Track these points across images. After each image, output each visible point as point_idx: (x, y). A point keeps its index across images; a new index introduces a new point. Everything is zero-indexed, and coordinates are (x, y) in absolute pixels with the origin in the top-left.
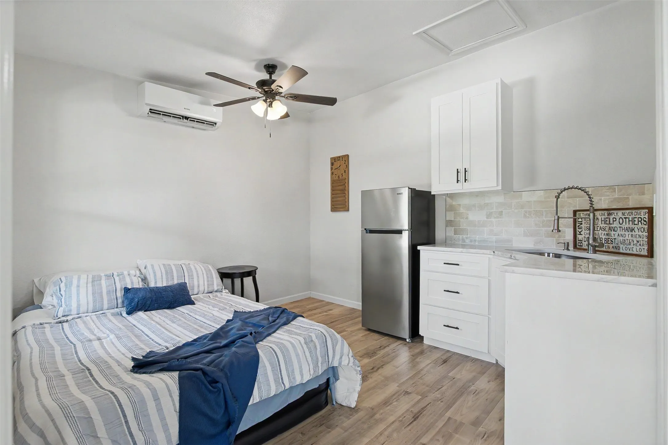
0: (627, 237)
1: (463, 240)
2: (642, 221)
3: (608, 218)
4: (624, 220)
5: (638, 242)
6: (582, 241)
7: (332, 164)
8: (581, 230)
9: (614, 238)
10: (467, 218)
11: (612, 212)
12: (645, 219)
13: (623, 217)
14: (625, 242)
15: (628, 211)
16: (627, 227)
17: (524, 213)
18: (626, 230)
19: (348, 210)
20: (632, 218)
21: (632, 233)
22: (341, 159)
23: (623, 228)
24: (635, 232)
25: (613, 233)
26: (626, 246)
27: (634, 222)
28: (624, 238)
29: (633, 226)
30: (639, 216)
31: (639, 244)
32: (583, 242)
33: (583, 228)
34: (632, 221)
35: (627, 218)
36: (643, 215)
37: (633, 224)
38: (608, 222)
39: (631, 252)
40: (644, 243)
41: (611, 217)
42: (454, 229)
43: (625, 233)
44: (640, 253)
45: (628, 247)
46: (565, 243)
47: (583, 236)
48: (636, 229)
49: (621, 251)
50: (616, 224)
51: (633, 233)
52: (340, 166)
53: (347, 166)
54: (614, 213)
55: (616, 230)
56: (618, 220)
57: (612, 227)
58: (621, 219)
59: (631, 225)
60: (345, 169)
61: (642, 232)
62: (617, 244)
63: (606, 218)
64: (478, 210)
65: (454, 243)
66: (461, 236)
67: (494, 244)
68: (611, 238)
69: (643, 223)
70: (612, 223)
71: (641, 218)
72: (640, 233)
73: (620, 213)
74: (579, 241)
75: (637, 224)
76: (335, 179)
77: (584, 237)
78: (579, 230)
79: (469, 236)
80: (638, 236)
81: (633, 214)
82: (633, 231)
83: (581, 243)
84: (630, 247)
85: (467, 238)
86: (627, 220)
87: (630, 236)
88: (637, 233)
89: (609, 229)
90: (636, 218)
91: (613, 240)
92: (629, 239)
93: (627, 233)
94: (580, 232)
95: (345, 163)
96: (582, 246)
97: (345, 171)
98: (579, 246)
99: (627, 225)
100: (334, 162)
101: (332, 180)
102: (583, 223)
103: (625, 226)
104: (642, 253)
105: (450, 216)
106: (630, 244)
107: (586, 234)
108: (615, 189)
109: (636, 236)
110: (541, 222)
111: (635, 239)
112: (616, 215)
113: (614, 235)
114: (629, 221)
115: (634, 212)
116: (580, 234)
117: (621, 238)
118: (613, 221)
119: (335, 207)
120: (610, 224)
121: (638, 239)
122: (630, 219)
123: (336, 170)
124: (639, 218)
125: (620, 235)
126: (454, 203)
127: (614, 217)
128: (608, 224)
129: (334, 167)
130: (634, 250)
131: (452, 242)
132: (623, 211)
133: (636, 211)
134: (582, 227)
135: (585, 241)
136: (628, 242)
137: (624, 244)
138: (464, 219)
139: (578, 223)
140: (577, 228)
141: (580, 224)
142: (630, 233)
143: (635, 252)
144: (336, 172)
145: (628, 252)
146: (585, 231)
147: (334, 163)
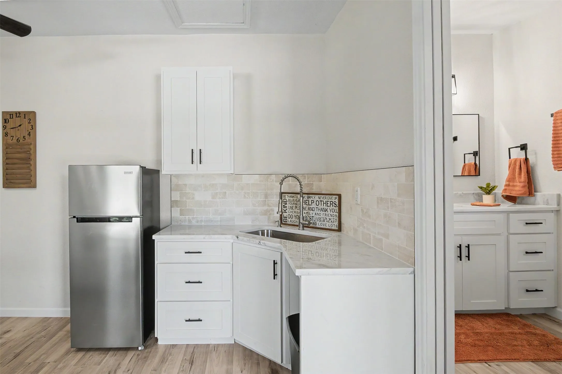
0: (322, 216)
1: (190, 221)
2: (333, 204)
3: (307, 200)
4: (320, 202)
5: (330, 219)
6: (287, 217)
7: (5, 121)
8: (286, 209)
9: (312, 216)
10: (193, 198)
11: (311, 195)
12: (335, 203)
13: (319, 200)
14: (321, 220)
15: (323, 196)
16: (322, 208)
17: (244, 194)
18: (321, 210)
19: (34, 186)
20: (326, 201)
21: (325, 213)
22: (22, 116)
23: (319, 209)
24: (328, 212)
25: (311, 212)
26: (321, 222)
27: (327, 205)
28: (320, 216)
29: (327, 207)
30: (331, 200)
31: (331, 221)
32: (288, 219)
33: (288, 207)
34: (326, 203)
35: (322, 201)
36: (334, 200)
37: (327, 206)
38: (307, 204)
39: (325, 227)
40: (334, 220)
41: (310, 200)
42: (180, 209)
43: (320, 212)
44: (332, 227)
45: (322, 223)
46: (278, 221)
47: (288, 213)
48: (328, 210)
49: (317, 226)
50: (314, 205)
51: (327, 213)
52: (20, 126)
53: (33, 127)
54: (312, 197)
55: (314, 210)
56: (315, 202)
57: (311, 207)
58: (317, 201)
59: (325, 207)
60: (30, 131)
61: (333, 212)
62: (314, 221)
63: (306, 200)
64: (204, 191)
65: (180, 224)
66: (187, 217)
67: (218, 223)
68: (310, 216)
69: (334, 205)
70: (311, 204)
71: (332, 202)
72: (332, 213)
73: (317, 197)
74: (284, 217)
75: (329, 206)
76: (10, 141)
77: (289, 215)
78: (284, 209)
79: (195, 216)
80: (330, 215)
81: (327, 198)
82: (327, 211)
83: (286, 219)
84: (324, 223)
85: (193, 218)
86: (322, 202)
87: (324, 214)
88: (329, 213)
89: (309, 209)
90: (329, 201)
91: (312, 218)
92: (323, 217)
93: (322, 213)
94: (285, 211)
95: (29, 123)
96: (287, 222)
97: (30, 132)
98: (284, 222)
99: (322, 207)
100: (9, 118)
101: (5, 142)
102: (288, 203)
103: (320, 207)
104: (333, 228)
105: (176, 196)
106: (324, 221)
107: (290, 212)
108: (305, 176)
109: (328, 215)
110: (257, 203)
111: (328, 218)
112: (313, 198)
113: (312, 214)
114: (324, 203)
115: (327, 197)
116: (285, 212)
117: (318, 216)
118: (312, 203)
119: (11, 182)
120: (309, 205)
121: (331, 217)
122: (325, 202)
123: (11, 129)
124: (330, 201)
125: (317, 214)
126: (180, 183)
127: (312, 200)
128: (308, 205)
129: (9, 126)
130: (327, 225)
131: (178, 223)
132: (319, 196)
133: (329, 196)
134: (286, 206)
135: (289, 217)
136: (323, 220)
137: (320, 221)
138: (191, 199)
139: (284, 203)
140: (283, 207)
141: (285, 204)
142: (324, 212)
143: (327, 227)
144: (12, 132)
145: (322, 227)
146: (289, 210)
147: (10, 120)
